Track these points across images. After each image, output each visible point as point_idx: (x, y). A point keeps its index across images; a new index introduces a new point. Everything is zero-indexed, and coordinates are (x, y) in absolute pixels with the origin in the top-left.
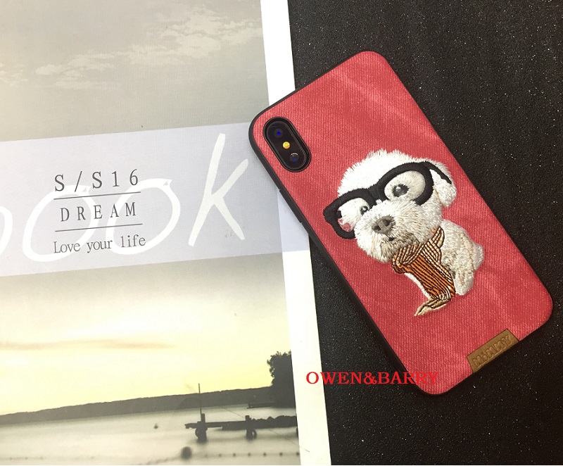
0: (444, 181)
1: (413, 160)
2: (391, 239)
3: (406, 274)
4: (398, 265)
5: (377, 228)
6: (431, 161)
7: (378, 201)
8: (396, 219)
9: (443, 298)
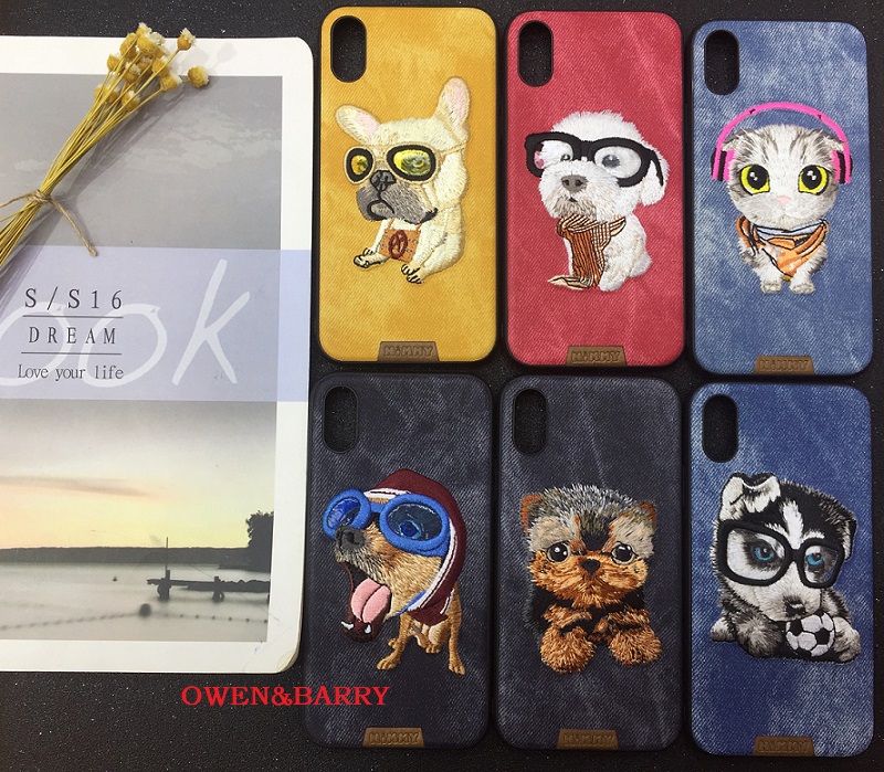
0: (658, 180)
1: (643, 143)
2: (572, 200)
3: (565, 240)
4: (563, 227)
5: (566, 182)
6: (658, 153)
7: (584, 159)
8: (589, 185)
9: (584, 282)
